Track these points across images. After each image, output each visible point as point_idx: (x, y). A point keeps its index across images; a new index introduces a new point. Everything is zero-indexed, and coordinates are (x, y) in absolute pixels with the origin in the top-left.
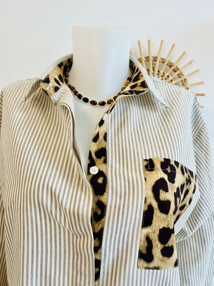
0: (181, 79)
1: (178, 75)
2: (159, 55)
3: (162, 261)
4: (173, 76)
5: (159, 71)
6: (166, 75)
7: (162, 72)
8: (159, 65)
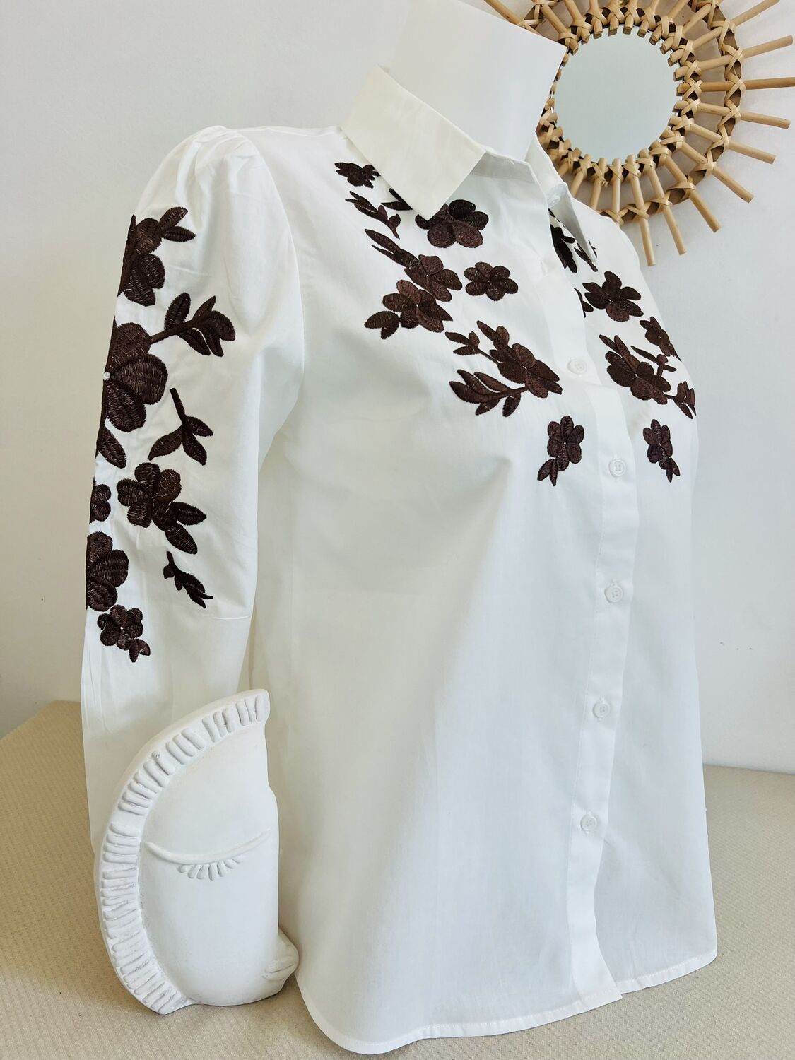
0: (715, 33)
1: (706, 19)
4: (689, 26)
5: (641, 12)
6: (666, 22)
7: (651, 14)
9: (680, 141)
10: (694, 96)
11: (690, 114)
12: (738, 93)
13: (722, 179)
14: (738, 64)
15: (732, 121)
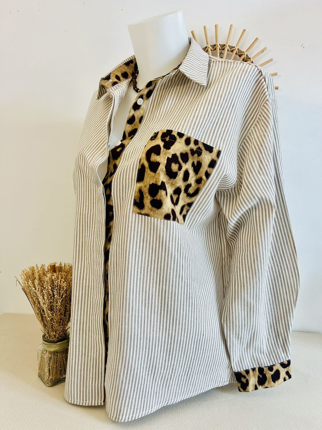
3: (151, 210)
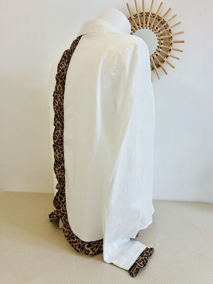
0: (167, 30)
1: (165, 26)
2: (150, 11)
4: (161, 28)
5: (150, 24)
6: (155, 27)
7: (152, 25)
8: (151, 19)
9: (159, 54)
10: (162, 44)
11: (161, 48)
12: (172, 44)
13: (168, 63)
14: (171, 37)
15: (170, 50)
